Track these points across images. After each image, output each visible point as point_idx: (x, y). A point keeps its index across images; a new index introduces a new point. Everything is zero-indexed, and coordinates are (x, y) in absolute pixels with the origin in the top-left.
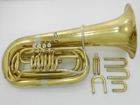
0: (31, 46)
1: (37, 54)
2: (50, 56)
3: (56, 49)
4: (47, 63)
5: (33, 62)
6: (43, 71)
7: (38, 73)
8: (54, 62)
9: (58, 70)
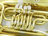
0: (14, 6)
1: (18, 14)
2: (28, 17)
3: (35, 11)
4: (26, 22)
5: (14, 20)
6: (21, 29)
7: (17, 30)
8: (32, 23)
9: (34, 30)
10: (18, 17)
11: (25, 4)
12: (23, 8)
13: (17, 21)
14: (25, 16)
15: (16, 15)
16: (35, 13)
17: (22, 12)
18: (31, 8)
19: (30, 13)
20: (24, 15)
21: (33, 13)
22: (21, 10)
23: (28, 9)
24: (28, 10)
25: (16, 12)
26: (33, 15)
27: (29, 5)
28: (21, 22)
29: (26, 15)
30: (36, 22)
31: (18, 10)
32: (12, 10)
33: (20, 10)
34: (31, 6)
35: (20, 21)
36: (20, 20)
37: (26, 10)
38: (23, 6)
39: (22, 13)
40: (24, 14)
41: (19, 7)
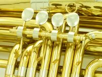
10: (30, 55)
11: (56, 5)
12: (49, 20)
13: (27, 67)
14: (57, 51)
15: (25, 47)
16: (94, 41)
17: (47, 34)
18: (80, 22)
19: (75, 41)
20: (53, 46)
21: (88, 40)
22: (42, 28)
23: (67, 25)
24: (67, 29)
25: (24, 35)
26: (87, 46)
27: (72, 12)
28: (41, 70)
29: (62, 48)
30: (96, 72)
31: (33, 28)
32: (11, 27)
33: (39, 29)
34: (80, 14)
35: (38, 70)
36: (39, 65)
37: (60, 29)
38: (50, 15)
39: (48, 39)
40: (53, 42)
41: (34, 18)
